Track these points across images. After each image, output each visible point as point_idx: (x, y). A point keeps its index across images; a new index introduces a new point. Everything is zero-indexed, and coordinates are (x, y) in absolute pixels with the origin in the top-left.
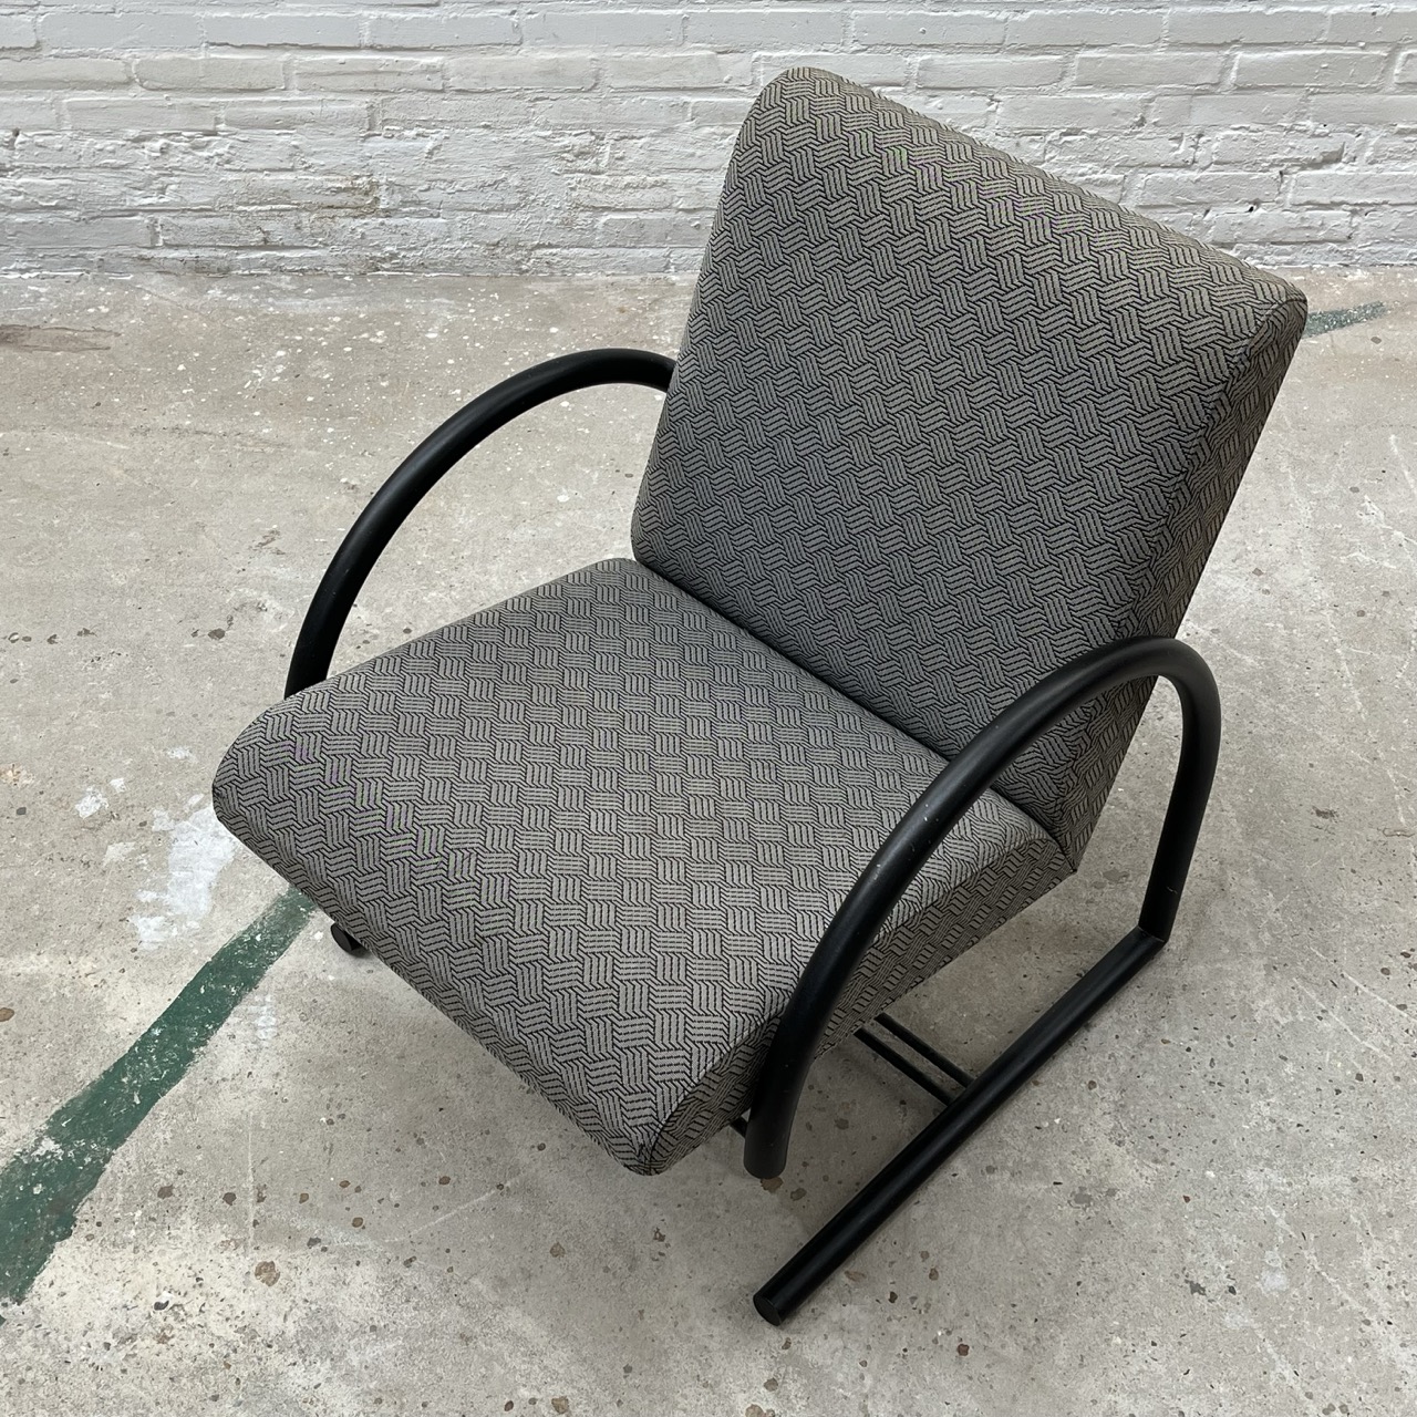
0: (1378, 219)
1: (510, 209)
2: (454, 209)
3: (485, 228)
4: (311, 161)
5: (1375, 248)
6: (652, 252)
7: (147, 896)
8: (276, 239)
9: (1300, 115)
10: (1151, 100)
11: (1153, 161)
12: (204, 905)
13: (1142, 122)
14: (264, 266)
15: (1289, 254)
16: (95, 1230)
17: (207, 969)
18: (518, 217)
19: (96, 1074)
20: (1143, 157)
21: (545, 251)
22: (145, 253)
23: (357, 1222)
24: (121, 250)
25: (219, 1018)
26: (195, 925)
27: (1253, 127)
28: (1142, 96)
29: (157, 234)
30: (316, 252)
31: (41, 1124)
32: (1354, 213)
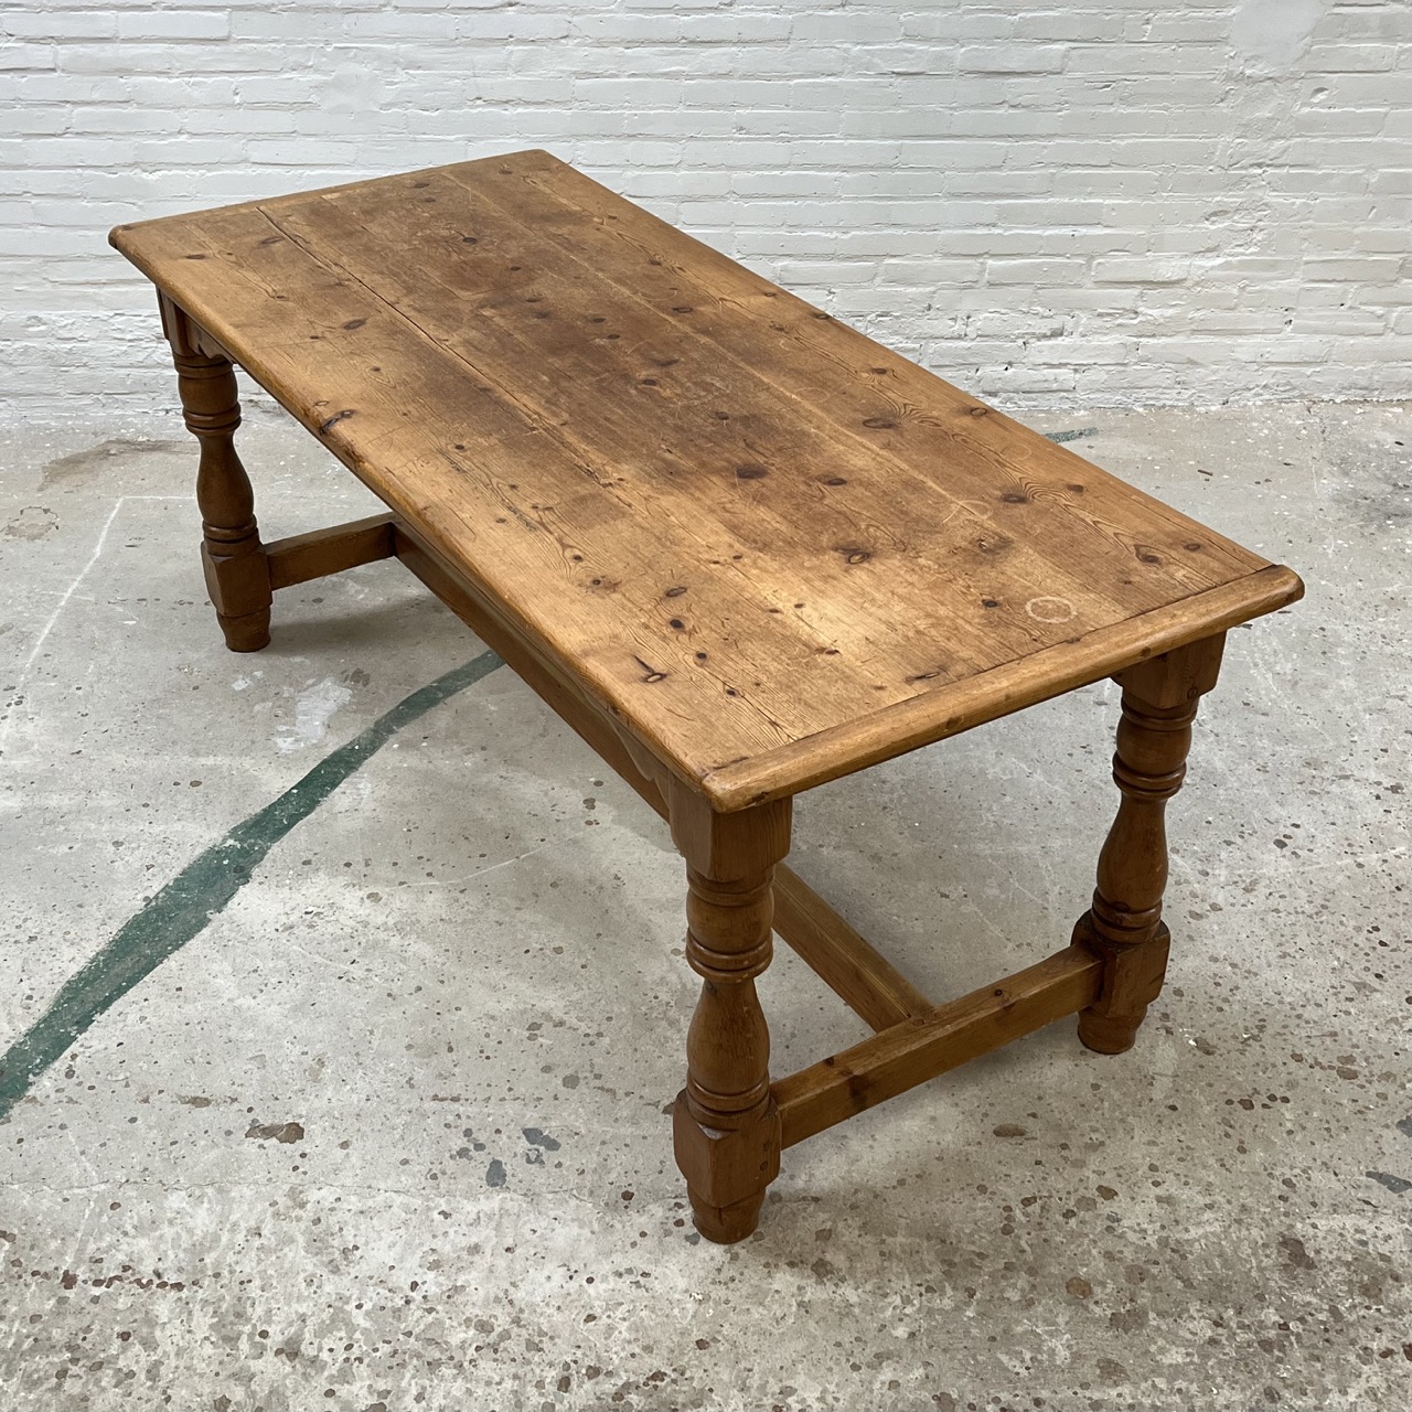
0: (1092, 375)
5: (1091, 396)
7: (284, 728)
9: (1032, 303)
10: (934, 293)
11: (939, 334)
12: (321, 732)
13: (929, 308)
15: (1035, 400)
16: (263, 880)
17: (324, 762)
19: (258, 810)
20: (933, 332)
22: (255, 398)
23: (429, 874)
25: (334, 785)
26: (314, 741)
27: (1003, 311)
28: (928, 289)
31: (225, 832)
32: (1076, 371)
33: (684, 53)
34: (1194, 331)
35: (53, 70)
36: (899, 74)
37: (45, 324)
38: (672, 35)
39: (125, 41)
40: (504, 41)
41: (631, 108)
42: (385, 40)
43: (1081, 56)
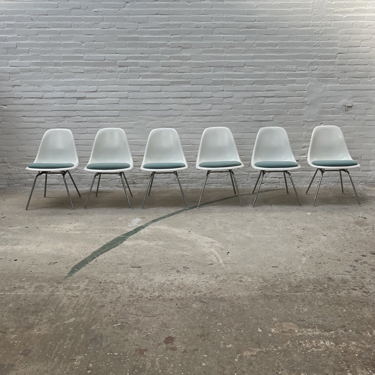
1: (167, 178)
2: (160, 178)
3: (164, 181)
4: (142, 171)
5: (283, 184)
6: (186, 184)
7: (129, 224)
8: (136, 183)
11: (252, 171)
14: (133, 187)
15: (271, 185)
16: (129, 240)
17: (138, 228)
18: (168, 179)
19: (126, 233)
20: (250, 171)
21: (172, 184)
22: (118, 185)
24: (114, 184)
25: (140, 230)
26: (135, 225)
28: (249, 162)
29: (119, 182)
30: (141, 185)
31: (120, 235)
32: (279, 179)
33: (202, 118)
34: (302, 170)
35: (86, 122)
36: (242, 121)
37: (78, 170)
38: (200, 115)
39: (100, 116)
40: (169, 116)
41: (192, 128)
42: (147, 116)
43: (276, 118)
